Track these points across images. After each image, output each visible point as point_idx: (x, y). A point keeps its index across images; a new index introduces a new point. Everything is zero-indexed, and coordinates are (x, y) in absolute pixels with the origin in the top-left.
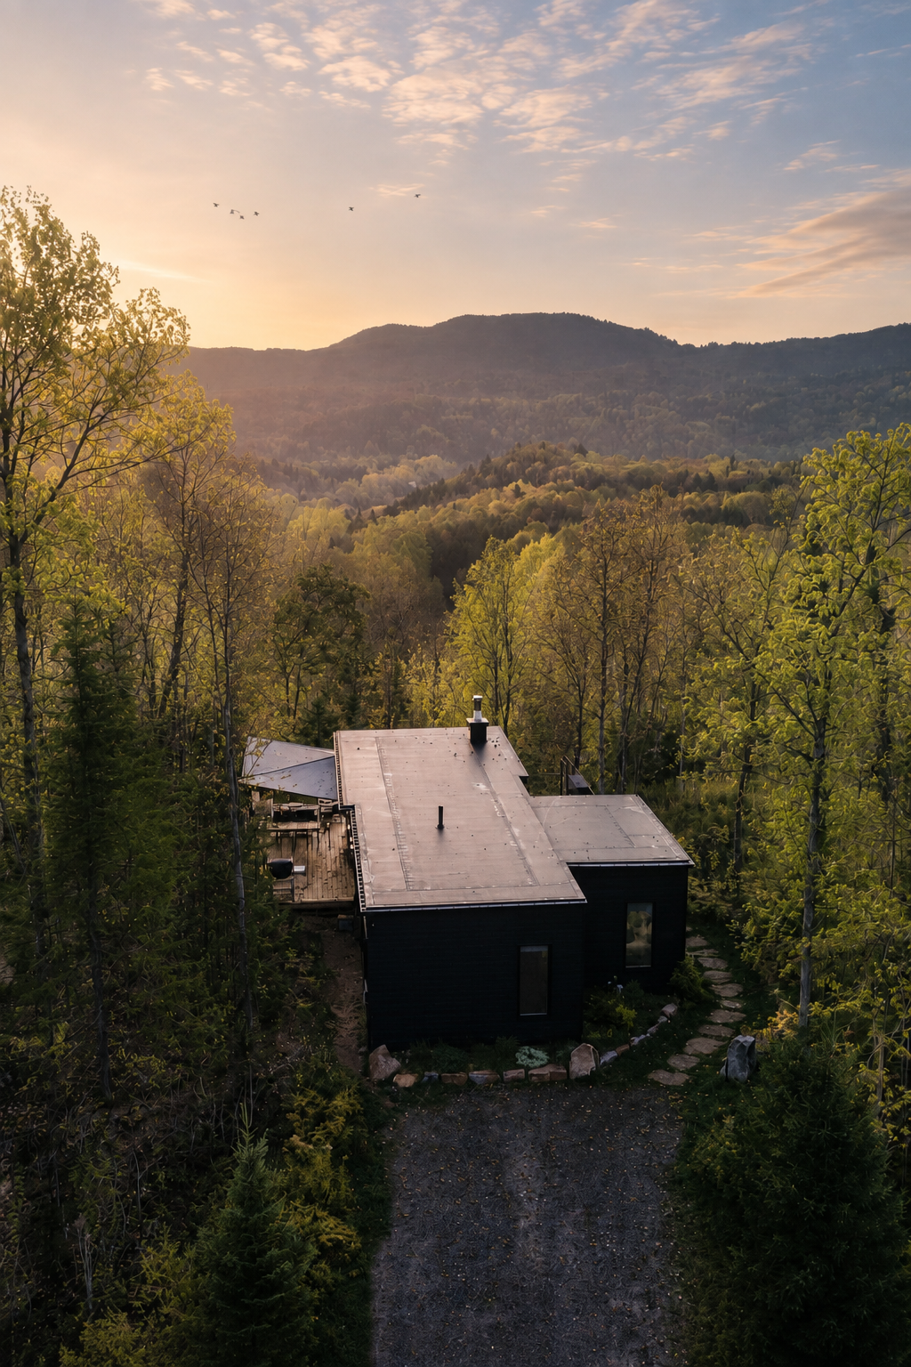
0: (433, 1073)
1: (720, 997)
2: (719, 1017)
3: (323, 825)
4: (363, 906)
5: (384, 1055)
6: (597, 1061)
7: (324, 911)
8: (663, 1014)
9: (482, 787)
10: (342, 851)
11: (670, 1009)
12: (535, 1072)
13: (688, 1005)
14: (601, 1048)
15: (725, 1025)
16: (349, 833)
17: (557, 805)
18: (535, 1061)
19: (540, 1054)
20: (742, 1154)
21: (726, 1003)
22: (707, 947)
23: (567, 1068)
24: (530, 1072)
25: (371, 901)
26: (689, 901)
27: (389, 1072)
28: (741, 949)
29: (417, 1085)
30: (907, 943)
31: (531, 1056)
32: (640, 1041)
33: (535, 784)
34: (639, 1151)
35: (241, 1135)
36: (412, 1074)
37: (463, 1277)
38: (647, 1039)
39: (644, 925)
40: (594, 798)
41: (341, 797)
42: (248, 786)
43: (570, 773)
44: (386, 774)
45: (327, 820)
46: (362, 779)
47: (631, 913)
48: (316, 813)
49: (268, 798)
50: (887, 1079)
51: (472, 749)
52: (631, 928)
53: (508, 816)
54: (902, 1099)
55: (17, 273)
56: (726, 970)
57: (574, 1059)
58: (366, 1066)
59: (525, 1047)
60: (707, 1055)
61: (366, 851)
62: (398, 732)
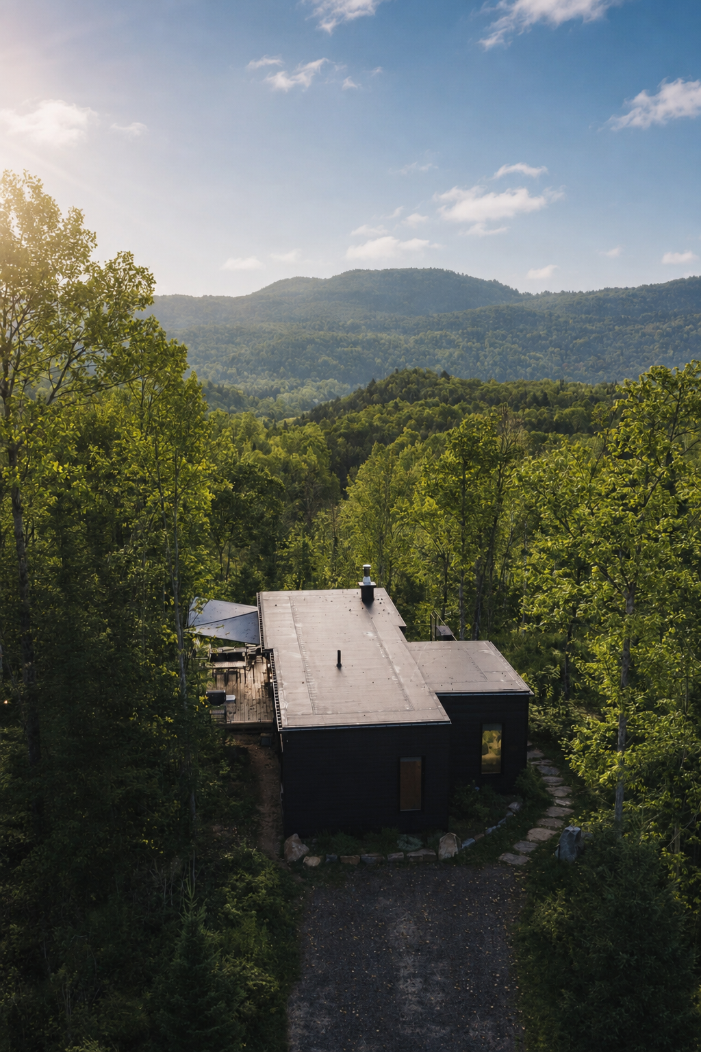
0: (333, 856)
1: (553, 796)
2: (553, 812)
3: (249, 663)
4: (280, 727)
5: (296, 841)
6: (459, 847)
7: (249, 730)
8: (510, 810)
9: (371, 635)
10: (263, 684)
11: (515, 806)
12: (413, 854)
13: (528, 802)
14: (462, 837)
15: (557, 818)
16: (269, 670)
17: (429, 650)
18: (411, 846)
19: (416, 840)
20: (572, 917)
21: (558, 801)
22: (544, 758)
23: (437, 853)
24: (408, 855)
25: (286, 722)
26: (529, 723)
27: (299, 855)
28: (570, 760)
29: (322, 865)
30: (698, 755)
31: (408, 842)
32: (493, 831)
33: (412, 632)
34: (492, 916)
35: (186, 904)
36: (318, 856)
37: (356, 1013)
38: (498, 829)
39: (495, 741)
40: (456, 643)
41: (263, 642)
42: (191, 634)
43: (438, 624)
44: (297, 625)
45: (252, 661)
46: (279, 629)
47: (486, 732)
48: (244, 654)
49: (206, 643)
50: (683, 860)
51: (363, 606)
52: (485, 743)
53: (390, 657)
54: (695, 876)
55: (15, 237)
56: (559, 776)
57: (442, 845)
58: (282, 850)
59: (405, 835)
60: (544, 842)
61: (282, 684)
62: (306, 593)
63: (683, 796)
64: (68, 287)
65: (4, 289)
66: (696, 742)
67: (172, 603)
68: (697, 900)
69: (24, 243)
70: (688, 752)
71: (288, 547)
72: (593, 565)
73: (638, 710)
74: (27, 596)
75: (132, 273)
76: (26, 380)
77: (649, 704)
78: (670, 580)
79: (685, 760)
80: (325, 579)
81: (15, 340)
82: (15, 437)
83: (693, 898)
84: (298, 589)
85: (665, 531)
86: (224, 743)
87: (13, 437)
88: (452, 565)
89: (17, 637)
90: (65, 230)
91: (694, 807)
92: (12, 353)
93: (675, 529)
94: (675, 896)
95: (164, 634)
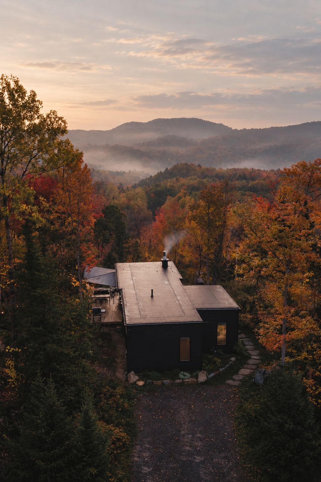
0: (150, 381)
1: (251, 355)
2: (251, 362)
3: (111, 295)
4: (125, 323)
5: (133, 374)
6: (207, 377)
7: (112, 325)
8: (231, 361)
9: (167, 282)
10: (118, 305)
11: (233, 359)
12: (187, 380)
13: (239, 357)
14: (209, 372)
15: (253, 364)
16: (120, 298)
17: (192, 289)
18: (185, 377)
19: (187, 374)
20: (261, 409)
21: (253, 357)
22: (246, 338)
23: (197, 380)
24: (184, 380)
25: (128, 321)
26: (239, 322)
27: (135, 380)
28: (259, 338)
29: (144, 386)
30: (320, 336)
31: (184, 375)
32: (223, 370)
33: (185, 281)
34: (223, 408)
35: (83, 402)
36: (143, 381)
37: (161, 451)
38: (225, 369)
39: (223, 331)
40: (206, 286)
41: (118, 286)
42: (85, 282)
43: (197, 277)
44: (133, 278)
45: (113, 294)
46: (125, 280)
47: (219, 326)
48: (109, 291)
49: (92, 286)
50: (313, 383)
51: (163, 269)
52: (219, 331)
53: (176, 292)
54: (318, 390)
55: (6, 103)
56: (253, 346)
57: (199, 376)
58: (127, 378)
59: (182, 372)
60: (247, 375)
61: (126, 304)
62: (137, 264)
63: (313, 355)
64: (29, 125)
65: (2, 127)
66: (318, 331)
67: (77, 268)
68: (320, 401)
69: (10, 106)
70: (315, 335)
71: (129, 243)
72: (269, 251)
73: (292, 316)
74: (12, 265)
75: (57, 119)
76: (11, 168)
77: (297, 314)
78: (306, 258)
79: (314, 339)
80: (146, 257)
81: (7, 150)
82: (7, 193)
83: (318, 400)
84: (133, 262)
85: (304, 236)
86: (100, 331)
87: (6, 193)
88: (204, 251)
89: (8, 283)
90: (29, 100)
91: (318, 359)
92: (5, 155)
93: (309, 235)
94: (309, 399)
95: (73, 282)
